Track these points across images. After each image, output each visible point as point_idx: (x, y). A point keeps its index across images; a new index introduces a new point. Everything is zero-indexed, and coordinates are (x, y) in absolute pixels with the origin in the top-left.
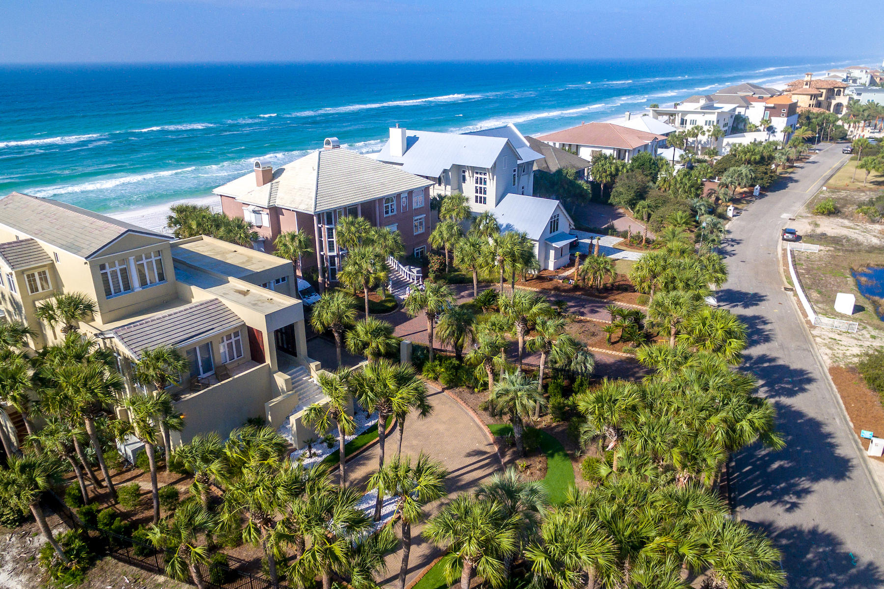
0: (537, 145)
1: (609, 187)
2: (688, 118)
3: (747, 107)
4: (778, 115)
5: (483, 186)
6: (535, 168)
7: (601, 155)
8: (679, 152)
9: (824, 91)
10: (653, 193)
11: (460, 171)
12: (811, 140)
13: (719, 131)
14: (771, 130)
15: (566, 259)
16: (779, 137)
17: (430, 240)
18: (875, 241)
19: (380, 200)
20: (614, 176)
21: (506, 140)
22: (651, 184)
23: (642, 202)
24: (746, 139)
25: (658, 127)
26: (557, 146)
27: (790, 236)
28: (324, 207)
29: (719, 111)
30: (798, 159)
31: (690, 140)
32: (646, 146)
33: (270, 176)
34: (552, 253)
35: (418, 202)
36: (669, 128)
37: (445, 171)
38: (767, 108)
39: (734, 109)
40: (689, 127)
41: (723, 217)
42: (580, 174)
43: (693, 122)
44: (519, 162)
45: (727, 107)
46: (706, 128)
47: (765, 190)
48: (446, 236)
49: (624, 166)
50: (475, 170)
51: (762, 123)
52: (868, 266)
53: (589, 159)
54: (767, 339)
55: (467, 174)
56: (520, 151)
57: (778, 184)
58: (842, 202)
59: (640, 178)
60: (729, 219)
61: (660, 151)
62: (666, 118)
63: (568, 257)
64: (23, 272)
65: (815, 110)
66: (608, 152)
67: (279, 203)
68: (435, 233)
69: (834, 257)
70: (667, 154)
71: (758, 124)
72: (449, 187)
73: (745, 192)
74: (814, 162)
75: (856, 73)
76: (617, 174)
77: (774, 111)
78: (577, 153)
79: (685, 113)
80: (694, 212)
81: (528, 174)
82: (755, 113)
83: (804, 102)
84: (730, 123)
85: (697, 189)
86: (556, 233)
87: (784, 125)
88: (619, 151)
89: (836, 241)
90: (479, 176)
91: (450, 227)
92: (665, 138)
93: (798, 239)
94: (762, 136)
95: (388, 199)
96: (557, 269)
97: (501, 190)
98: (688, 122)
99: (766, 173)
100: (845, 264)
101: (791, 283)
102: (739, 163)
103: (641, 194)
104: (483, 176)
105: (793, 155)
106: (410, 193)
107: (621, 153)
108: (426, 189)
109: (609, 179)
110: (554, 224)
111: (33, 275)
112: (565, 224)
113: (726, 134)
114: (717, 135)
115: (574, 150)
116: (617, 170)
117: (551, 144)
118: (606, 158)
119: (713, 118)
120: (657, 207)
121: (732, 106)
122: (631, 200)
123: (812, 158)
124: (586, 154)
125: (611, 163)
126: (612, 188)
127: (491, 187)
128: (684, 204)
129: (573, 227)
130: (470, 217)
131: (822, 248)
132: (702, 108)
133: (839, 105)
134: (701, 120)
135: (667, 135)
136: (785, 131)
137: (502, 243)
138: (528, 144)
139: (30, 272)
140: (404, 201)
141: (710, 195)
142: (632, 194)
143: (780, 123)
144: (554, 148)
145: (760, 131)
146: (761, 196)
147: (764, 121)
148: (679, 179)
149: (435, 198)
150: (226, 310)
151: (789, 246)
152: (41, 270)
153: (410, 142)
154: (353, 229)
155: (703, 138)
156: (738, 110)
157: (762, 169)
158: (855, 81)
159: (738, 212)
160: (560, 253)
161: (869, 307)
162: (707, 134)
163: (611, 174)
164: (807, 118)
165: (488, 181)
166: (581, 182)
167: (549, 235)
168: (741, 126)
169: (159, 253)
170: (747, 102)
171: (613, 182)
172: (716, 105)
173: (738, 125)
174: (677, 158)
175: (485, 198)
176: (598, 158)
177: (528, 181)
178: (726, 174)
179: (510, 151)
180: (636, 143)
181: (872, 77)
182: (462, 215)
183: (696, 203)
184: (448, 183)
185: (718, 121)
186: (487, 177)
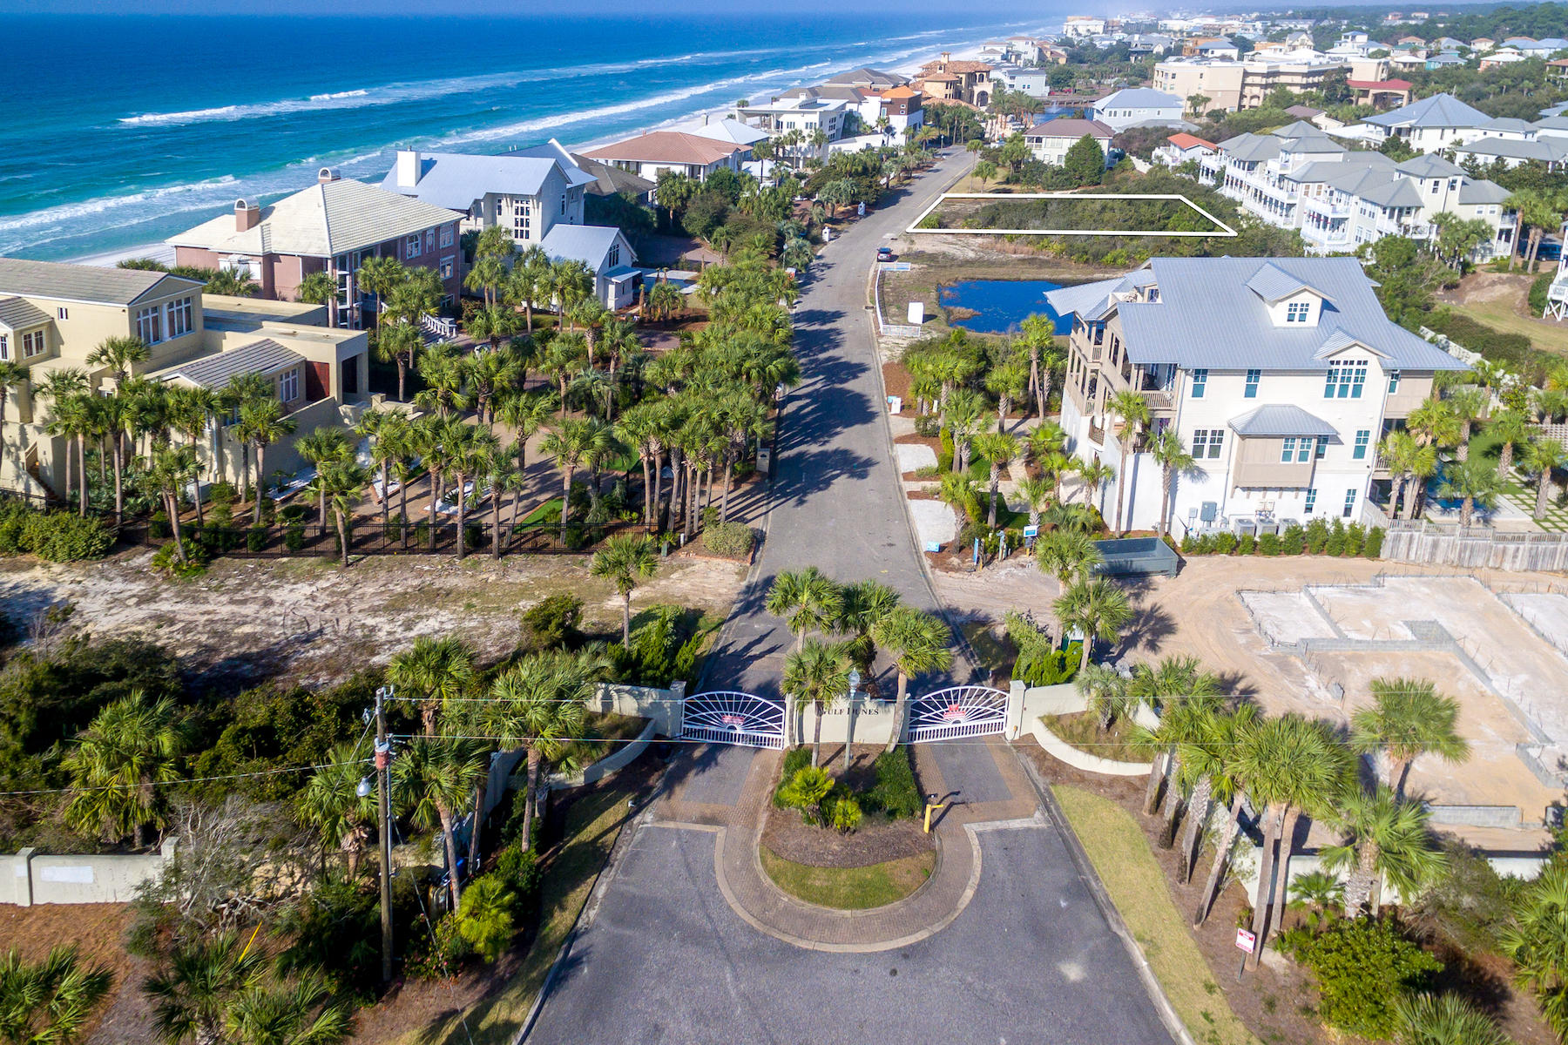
0: (586, 164)
1: (679, 214)
2: (785, 119)
3: (860, 103)
4: (898, 113)
5: (525, 217)
6: (585, 191)
7: (669, 173)
8: (768, 165)
9: (963, 76)
10: (734, 217)
11: (494, 200)
12: (936, 143)
13: (822, 136)
14: (889, 130)
15: (629, 297)
16: (899, 140)
17: (467, 281)
18: (971, 255)
19: (403, 238)
20: (684, 199)
21: (553, 161)
22: (731, 206)
23: (719, 229)
24: (854, 146)
25: (745, 133)
26: (610, 163)
27: (884, 256)
28: (341, 248)
29: (822, 109)
30: (918, 168)
31: (788, 148)
32: (726, 160)
33: (258, 215)
34: (612, 288)
35: (446, 240)
36: (760, 134)
37: (477, 202)
38: (883, 104)
39: (844, 106)
40: (786, 131)
41: (817, 241)
42: (643, 198)
43: (791, 125)
44: (569, 186)
45: (834, 104)
46: (806, 132)
47: (872, 207)
48: (487, 274)
49: (697, 186)
50: (514, 197)
51: (878, 122)
52: (956, 280)
53: (654, 179)
54: (837, 346)
55: (503, 203)
56: (569, 172)
57: (887, 199)
58: (952, 216)
59: (717, 200)
60: (825, 243)
61: (745, 165)
62: (756, 120)
63: (631, 295)
64: (21, 332)
65: (951, 103)
66: (677, 169)
67: (275, 249)
68: (474, 273)
69: (924, 274)
70: (755, 168)
71: (874, 124)
72: (480, 220)
73: (848, 211)
74: (937, 170)
75: (1020, 46)
76: (689, 197)
77: (891, 107)
78: (638, 170)
79: (780, 113)
80: (781, 239)
81: (578, 201)
82: (870, 111)
83: (936, 92)
84: (839, 123)
85: (785, 209)
86: (616, 267)
87: (905, 125)
88: (692, 168)
89: (932, 258)
90: (520, 205)
91: (492, 265)
92: (750, 148)
93: (893, 258)
94: (876, 141)
95: (412, 237)
96: (618, 307)
97: (548, 222)
98: (785, 125)
99: (870, 187)
100: (934, 280)
101: (874, 302)
102: (838, 176)
103: (719, 219)
104: (525, 206)
105: (913, 162)
106: (438, 229)
107: (694, 170)
108: (457, 223)
109: (679, 203)
110: (613, 257)
111: (30, 336)
112: (627, 255)
113: (832, 139)
114: (820, 140)
115: (633, 168)
116: (689, 191)
117: (602, 161)
118: (675, 177)
119: (814, 118)
120: (737, 234)
121: (840, 102)
122: (706, 227)
123: (935, 167)
124: (649, 172)
125: (681, 183)
126: (682, 215)
127: (536, 217)
128: (769, 228)
129: (636, 259)
130: (515, 253)
131: (916, 266)
132: (801, 107)
133: (983, 94)
134: (800, 121)
135: (752, 144)
136: (905, 132)
137: (561, 270)
138: (576, 164)
139: (27, 333)
140: (429, 241)
141: (802, 216)
142: (706, 220)
143: (899, 122)
144: (608, 168)
145: (876, 133)
146: (867, 213)
147: (880, 121)
148: (763, 198)
149: (465, 235)
150: (281, 348)
151: (882, 266)
152: (38, 330)
153: (426, 167)
154: (381, 270)
155: (803, 145)
156: (849, 107)
157: (866, 182)
158: (1018, 56)
159: (836, 233)
160: (621, 289)
161: (942, 316)
162: (808, 140)
163: (681, 197)
164: (936, 115)
165: (531, 210)
166: (644, 208)
167: (607, 269)
168: (854, 127)
169: (155, 309)
170: (859, 95)
171: (684, 206)
172: (819, 101)
173: (849, 126)
174: (766, 173)
175: (527, 232)
176: (665, 177)
177: (579, 209)
178: (823, 190)
179: (558, 173)
180: (713, 157)
181: (1040, 50)
182: (504, 251)
183: (783, 224)
184: (479, 214)
185: (821, 124)
186: (530, 205)
